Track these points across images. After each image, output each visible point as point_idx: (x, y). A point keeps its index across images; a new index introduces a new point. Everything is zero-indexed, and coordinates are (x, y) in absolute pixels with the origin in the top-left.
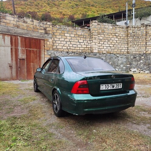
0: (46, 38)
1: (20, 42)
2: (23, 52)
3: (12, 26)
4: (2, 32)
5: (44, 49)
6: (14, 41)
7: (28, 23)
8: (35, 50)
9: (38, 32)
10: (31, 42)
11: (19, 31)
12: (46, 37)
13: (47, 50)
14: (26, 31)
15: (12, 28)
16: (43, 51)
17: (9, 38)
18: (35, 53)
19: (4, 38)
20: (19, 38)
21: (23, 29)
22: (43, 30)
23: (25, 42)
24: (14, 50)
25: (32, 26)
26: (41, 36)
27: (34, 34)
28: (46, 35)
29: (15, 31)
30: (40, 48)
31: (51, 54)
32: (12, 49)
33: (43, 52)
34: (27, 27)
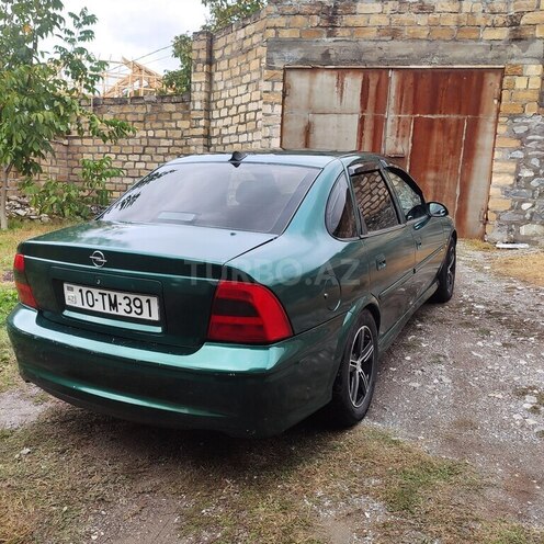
0: (514, 61)
1: (397, 91)
2: (401, 130)
3: (373, 34)
4: (337, 64)
5: (499, 111)
6: (372, 89)
7: (438, 9)
8: (454, 117)
9: (477, 40)
10: (441, 86)
11: (399, 48)
12: (512, 57)
13: (512, 117)
14: (425, 44)
15: (372, 44)
16: (492, 118)
17: (359, 80)
18: (453, 131)
19: (341, 86)
20: (394, 78)
21: (414, 39)
22: (504, 25)
23: (416, 89)
24: (369, 125)
25: (451, 21)
26: (491, 55)
27: (459, 53)
28: (515, 49)
29: (381, 53)
30: (476, 109)
31: (528, 132)
32: (362, 120)
33: (490, 127)
34: (432, 26)
